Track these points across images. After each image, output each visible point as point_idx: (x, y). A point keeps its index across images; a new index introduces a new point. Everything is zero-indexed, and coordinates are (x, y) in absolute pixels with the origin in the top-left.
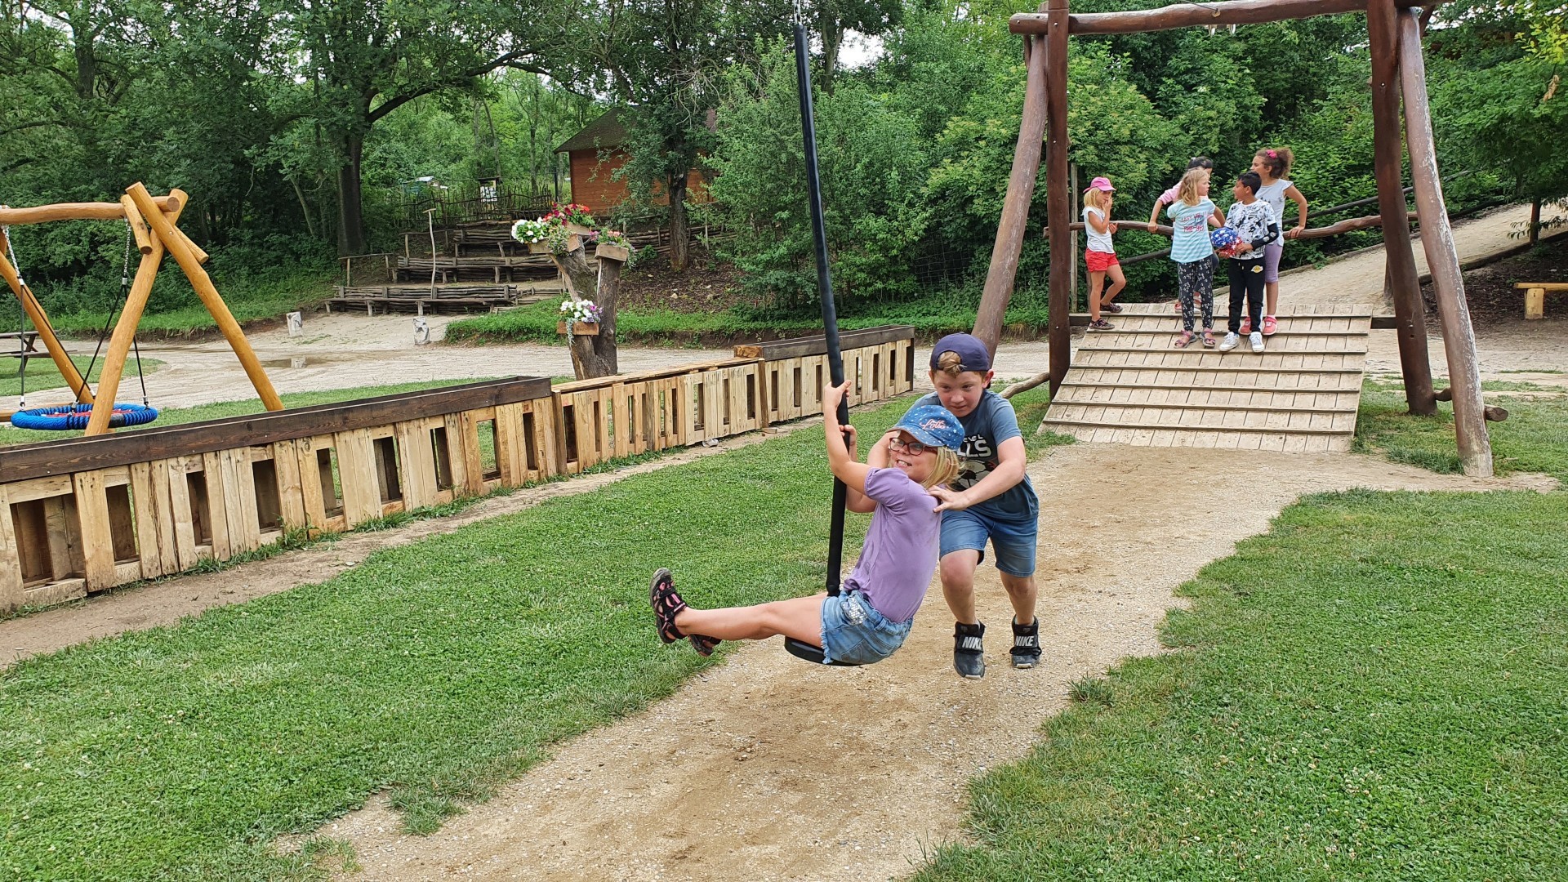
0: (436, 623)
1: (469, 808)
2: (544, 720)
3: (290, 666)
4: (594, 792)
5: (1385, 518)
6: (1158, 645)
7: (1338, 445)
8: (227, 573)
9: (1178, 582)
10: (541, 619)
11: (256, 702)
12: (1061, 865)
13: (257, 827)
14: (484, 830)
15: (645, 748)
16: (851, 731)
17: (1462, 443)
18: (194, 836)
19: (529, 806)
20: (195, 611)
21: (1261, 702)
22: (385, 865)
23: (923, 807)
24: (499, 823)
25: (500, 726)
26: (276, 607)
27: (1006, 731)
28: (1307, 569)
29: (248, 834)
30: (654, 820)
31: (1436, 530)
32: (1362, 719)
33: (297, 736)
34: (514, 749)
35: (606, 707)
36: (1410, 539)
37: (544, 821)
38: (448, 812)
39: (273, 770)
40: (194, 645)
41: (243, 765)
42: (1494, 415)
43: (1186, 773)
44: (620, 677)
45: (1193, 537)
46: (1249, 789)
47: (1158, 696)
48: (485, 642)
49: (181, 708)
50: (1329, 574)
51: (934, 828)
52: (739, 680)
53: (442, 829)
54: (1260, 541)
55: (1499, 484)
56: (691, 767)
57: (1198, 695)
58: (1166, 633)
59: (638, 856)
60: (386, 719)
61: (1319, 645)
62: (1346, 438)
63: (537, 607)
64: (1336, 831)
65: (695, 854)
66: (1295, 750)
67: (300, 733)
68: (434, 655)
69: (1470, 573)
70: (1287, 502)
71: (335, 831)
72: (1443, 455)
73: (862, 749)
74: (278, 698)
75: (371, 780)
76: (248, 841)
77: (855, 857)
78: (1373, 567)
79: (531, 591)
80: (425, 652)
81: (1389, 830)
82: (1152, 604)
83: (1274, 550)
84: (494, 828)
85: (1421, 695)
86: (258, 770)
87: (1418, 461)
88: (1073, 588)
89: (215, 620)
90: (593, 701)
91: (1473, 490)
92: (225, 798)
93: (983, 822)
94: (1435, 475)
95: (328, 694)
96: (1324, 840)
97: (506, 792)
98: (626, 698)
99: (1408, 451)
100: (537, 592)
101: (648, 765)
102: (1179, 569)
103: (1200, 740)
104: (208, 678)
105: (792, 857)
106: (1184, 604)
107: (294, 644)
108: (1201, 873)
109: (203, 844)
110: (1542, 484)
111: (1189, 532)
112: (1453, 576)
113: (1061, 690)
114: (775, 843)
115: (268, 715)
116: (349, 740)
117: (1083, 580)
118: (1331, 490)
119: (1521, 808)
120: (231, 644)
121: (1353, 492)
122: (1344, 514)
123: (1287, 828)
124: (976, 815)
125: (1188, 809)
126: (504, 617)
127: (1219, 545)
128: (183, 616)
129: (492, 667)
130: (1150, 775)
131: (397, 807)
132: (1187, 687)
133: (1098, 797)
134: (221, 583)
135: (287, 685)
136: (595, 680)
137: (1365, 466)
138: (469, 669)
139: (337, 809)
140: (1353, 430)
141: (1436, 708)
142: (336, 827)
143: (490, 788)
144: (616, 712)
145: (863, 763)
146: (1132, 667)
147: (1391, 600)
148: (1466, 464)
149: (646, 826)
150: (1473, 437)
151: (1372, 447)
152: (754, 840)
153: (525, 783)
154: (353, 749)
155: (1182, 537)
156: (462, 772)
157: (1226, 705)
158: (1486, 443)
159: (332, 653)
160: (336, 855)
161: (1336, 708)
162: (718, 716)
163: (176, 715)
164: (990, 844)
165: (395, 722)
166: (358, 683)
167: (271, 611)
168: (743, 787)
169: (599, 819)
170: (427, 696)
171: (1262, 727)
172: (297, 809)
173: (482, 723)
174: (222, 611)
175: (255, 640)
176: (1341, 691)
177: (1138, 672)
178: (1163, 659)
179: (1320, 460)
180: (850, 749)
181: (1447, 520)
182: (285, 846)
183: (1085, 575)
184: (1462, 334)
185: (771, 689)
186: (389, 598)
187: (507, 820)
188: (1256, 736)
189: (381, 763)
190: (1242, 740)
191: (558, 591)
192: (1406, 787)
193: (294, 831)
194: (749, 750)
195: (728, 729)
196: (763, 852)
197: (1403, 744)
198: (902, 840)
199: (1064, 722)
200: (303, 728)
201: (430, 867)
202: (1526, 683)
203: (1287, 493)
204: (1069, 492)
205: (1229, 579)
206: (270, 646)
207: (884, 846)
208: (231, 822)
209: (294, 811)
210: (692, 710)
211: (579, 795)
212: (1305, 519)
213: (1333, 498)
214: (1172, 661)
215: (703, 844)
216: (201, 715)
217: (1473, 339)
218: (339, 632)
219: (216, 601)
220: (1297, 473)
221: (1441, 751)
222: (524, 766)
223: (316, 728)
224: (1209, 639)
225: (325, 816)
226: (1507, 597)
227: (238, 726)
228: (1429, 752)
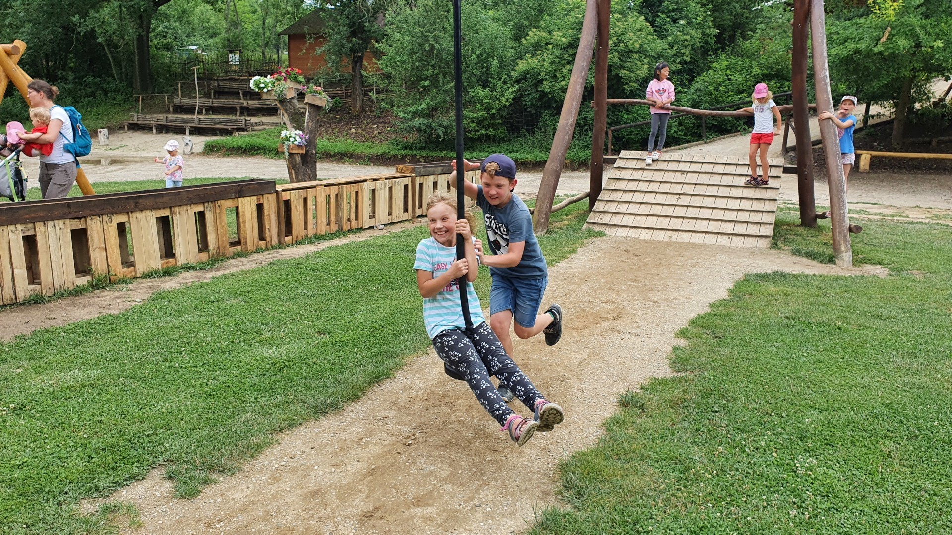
0: (197, 344)
1: (221, 479)
2: (273, 416)
3: (95, 373)
4: (308, 467)
5: (795, 290)
6: (669, 370)
7: (763, 244)
8: (52, 305)
9: (677, 328)
10: (269, 343)
11: (69, 398)
12: (625, 523)
13: (66, 493)
14: (232, 495)
15: (342, 436)
16: (480, 425)
17: (835, 246)
18: (19, 500)
19: (264, 478)
20: (27, 331)
21: (738, 410)
22: (160, 522)
23: (530, 480)
24: (243, 489)
25: (242, 420)
26: (86, 330)
27: (579, 427)
28: (755, 322)
29: (59, 499)
30: (350, 488)
31: (826, 299)
32: (799, 422)
33: (98, 424)
34: (252, 436)
35: (315, 407)
36: (812, 304)
37: (273, 489)
38: (206, 482)
39: (80, 449)
40: (25, 356)
41: (58, 446)
42: (854, 230)
43: (697, 458)
44: (324, 386)
45: (682, 300)
46: (737, 470)
47: (674, 404)
48: (231, 358)
49: (13, 402)
50: (768, 326)
51: (538, 495)
52: (404, 389)
53: (202, 494)
54: (723, 303)
55: (857, 271)
56: (375, 450)
57: (698, 404)
58: (674, 362)
59: (340, 515)
60: (163, 413)
61: (768, 373)
62: (768, 240)
63: (267, 335)
64: (794, 500)
65: (379, 514)
66: (763, 444)
67: (100, 421)
68: (196, 367)
69: (850, 327)
70: (737, 278)
71: (124, 495)
72: (824, 252)
73: (487, 438)
74: (85, 395)
75: (151, 458)
76: (59, 504)
77: (488, 516)
78: (793, 322)
79: (263, 324)
80: (190, 365)
81: (826, 498)
82: (662, 342)
83: (733, 309)
84: (239, 493)
85: (832, 407)
86: (68, 450)
87: (809, 255)
88: (612, 330)
89: (41, 338)
90: (306, 403)
91: (843, 275)
92: (43, 471)
93: (570, 492)
94: (820, 265)
95: (122, 393)
96: (787, 505)
97: (247, 467)
98: (329, 401)
99: (804, 249)
100: (267, 324)
101: (344, 449)
102: (676, 320)
103: (704, 436)
104: (35, 381)
105: (444, 516)
106: (682, 343)
107: (98, 357)
108: (714, 529)
109: (25, 507)
110: (881, 272)
111: (680, 296)
112: (840, 329)
113: (611, 399)
114: (432, 505)
115: (78, 408)
116: (135, 428)
117: (618, 324)
118: (763, 272)
119: (902, 484)
120: (53, 355)
121: (776, 273)
122: (771, 288)
123: (764, 497)
124: (565, 487)
125: (702, 485)
126: (244, 341)
127: (699, 306)
128: (18, 335)
129: (236, 376)
130: (676, 460)
131: (170, 477)
132: (691, 399)
133: (643, 475)
134: (47, 311)
135: (92, 386)
136: (308, 388)
137: (779, 257)
138: (220, 378)
139: (126, 480)
140: (772, 235)
141: (843, 415)
142: (125, 492)
143: (236, 465)
144: (321, 411)
145: (488, 448)
146: (655, 385)
147: (807, 344)
148: (837, 258)
149: (346, 492)
150: (842, 242)
151: (783, 245)
152: (419, 502)
153: (260, 460)
154: (139, 435)
155: (676, 299)
156: (215, 453)
157: (717, 412)
158: (849, 246)
159: (124, 363)
160: (125, 515)
161: (784, 415)
162: (391, 413)
163: (9, 407)
164: (575, 507)
165: (169, 415)
166: (143, 385)
167: (82, 332)
168: (410, 465)
169: (312, 487)
170: (191, 396)
171: (741, 428)
172: (96, 480)
173: (230, 417)
174: (47, 331)
175: (70, 353)
176: (785, 403)
177: (660, 388)
178: (674, 380)
179: (752, 252)
180: (480, 438)
181: (831, 292)
182: (87, 508)
183: (619, 321)
184: (839, 180)
185: (425, 395)
186: (165, 325)
187: (248, 488)
188: (738, 433)
189: (159, 445)
190: (729, 436)
191: (280, 324)
192: (832, 469)
193: (94, 496)
194: (412, 438)
195: (397, 423)
196: (425, 512)
197: (827, 440)
198: (517, 504)
199: (616, 421)
200: (103, 418)
201: (194, 523)
202: (892, 399)
203: (737, 273)
204: (604, 267)
205: (709, 327)
206: (81, 358)
207: (506, 508)
208: (46, 490)
209: (94, 481)
210: (373, 409)
211: (298, 469)
212: (749, 290)
213: (764, 277)
214: (680, 382)
215: (384, 506)
216: (28, 407)
217: (845, 183)
218: (130, 349)
219: (43, 324)
220: (740, 260)
221: (849, 445)
222: (260, 448)
223: (112, 418)
224: (701, 367)
225: (118, 485)
226: (874, 344)
227: (55, 416)
228: (842, 445)
